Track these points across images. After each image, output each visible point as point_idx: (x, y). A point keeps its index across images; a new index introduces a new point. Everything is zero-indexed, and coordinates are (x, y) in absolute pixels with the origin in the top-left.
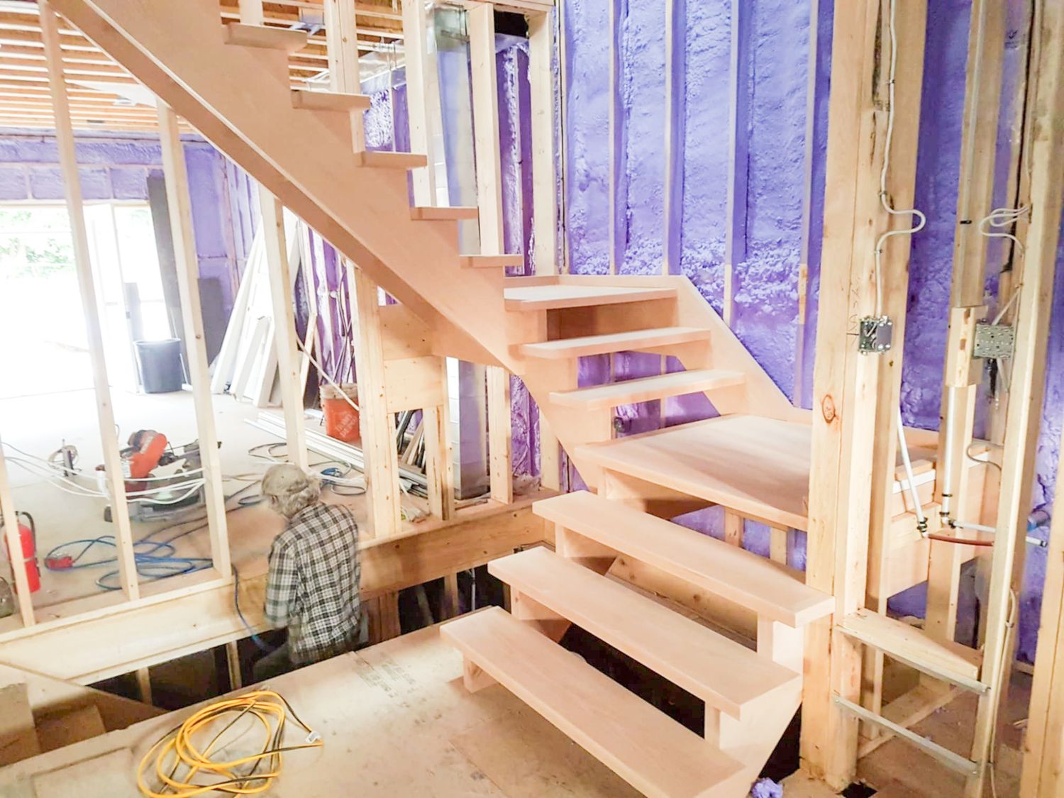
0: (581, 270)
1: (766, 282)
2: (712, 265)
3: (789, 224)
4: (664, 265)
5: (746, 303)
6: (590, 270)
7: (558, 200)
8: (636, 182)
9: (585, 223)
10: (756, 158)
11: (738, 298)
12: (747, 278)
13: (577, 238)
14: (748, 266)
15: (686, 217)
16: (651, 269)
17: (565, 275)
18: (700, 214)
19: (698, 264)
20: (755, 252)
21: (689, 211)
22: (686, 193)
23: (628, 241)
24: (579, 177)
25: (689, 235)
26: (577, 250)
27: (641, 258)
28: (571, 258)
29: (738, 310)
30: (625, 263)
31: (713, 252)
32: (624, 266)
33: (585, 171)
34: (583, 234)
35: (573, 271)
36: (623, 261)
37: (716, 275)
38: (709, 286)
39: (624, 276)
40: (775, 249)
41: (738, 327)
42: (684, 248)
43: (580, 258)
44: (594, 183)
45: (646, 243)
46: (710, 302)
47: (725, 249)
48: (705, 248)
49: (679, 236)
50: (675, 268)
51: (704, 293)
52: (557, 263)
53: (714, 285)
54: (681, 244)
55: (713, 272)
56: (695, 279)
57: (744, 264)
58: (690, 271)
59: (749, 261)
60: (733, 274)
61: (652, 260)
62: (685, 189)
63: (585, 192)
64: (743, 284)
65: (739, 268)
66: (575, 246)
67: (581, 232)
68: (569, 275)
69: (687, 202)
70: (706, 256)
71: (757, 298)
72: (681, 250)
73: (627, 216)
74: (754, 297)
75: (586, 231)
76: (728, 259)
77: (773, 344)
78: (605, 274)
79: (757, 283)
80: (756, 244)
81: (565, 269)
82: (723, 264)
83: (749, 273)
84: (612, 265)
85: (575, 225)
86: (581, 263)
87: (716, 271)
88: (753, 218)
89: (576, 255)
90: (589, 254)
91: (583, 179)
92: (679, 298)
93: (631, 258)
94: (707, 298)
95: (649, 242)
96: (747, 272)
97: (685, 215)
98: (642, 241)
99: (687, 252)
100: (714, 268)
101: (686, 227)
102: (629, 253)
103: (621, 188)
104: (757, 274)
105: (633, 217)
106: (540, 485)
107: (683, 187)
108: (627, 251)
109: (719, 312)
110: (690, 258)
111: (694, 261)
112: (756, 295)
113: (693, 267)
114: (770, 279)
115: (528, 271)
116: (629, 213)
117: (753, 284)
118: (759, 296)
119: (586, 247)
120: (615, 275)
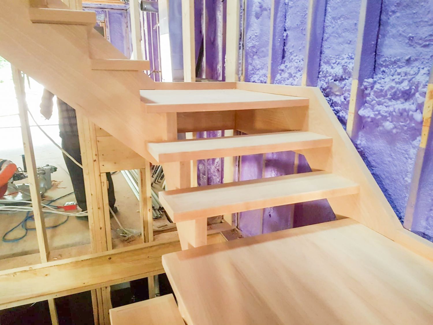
0: (252, 79)
1: (390, 99)
2: (342, 79)
3: (420, 42)
4: (303, 77)
5: (369, 117)
6: (256, 79)
7: (240, 27)
8: (292, 9)
9: (257, 43)
11: (361, 112)
12: (372, 93)
13: (252, 54)
14: (375, 82)
15: (326, 36)
16: (295, 80)
17: (242, 83)
18: (338, 34)
19: (330, 78)
20: (383, 69)
21: (329, 30)
22: (328, 15)
23: (283, 57)
24: (255, 8)
25: (327, 52)
26: (251, 64)
27: (289, 71)
28: (247, 70)
29: (360, 123)
30: (279, 75)
31: (345, 69)
32: (278, 77)
33: (260, 3)
34: (256, 52)
35: (247, 80)
36: (278, 73)
37: (344, 89)
38: (338, 97)
39: (277, 85)
40: (403, 66)
41: (360, 138)
42: (322, 62)
43: (253, 70)
44: (265, 13)
45: (294, 58)
46: (337, 112)
47: (354, 66)
48: (338, 63)
49: (319, 53)
50: (312, 81)
51: (333, 104)
52: (237, 73)
53: (342, 98)
54: (320, 60)
55: (342, 85)
56: (328, 90)
57: (371, 80)
58: (325, 84)
59: (376, 77)
60: (358, 88)
61: (296, 73)
62: (327, 12)
63: (260, 20)
64: (368, 98)
65: (365, 84)
66: (250, 61)
67: (255, 50)
68: (244, 82)
69: (328, 23)
70: (338, 71)
71: (379, 113)
72: (320, 65)
73: (283, 36)
74: (377, 113)
75: (258, 50)
76: (356, 74)
77: (390, 159)
78: (265, 83)
79: (381, 99)
80: (384, 61)
81: (242, 78)
82: (351, 79)
83: (375, 89)
84: (269, 75)
85: (250, 45)
86: (253, 74)
87: (345, 85)
88: (384, 36)
89: (250, 68)
90: (259, 67)
91: (258, 9)
92: (310, 107)
93: (283, 70)
94: (336, 108)
95: (297, 58)
96: (372, 88)
97: (325, 34)
98: (292, 57)
99: (325, 67)
100: (344, 83)
101: (326, 45)
102: (282, 67)
103: (280, 14)
104: (381, 91)
105: (289, 38)
106: (223, 218)
107: (326, 10)
108: (283, 65)
109: (343, 122)
110: (325, 71)
111: (328, 75)
112: (379, 111)
113: (327, 81)
114: (395, 97)
115: (224, 79)
116: (285, 34)
117: (377, 100)
118: (381, 112)
119: (257, 62)
120: (271, 83)
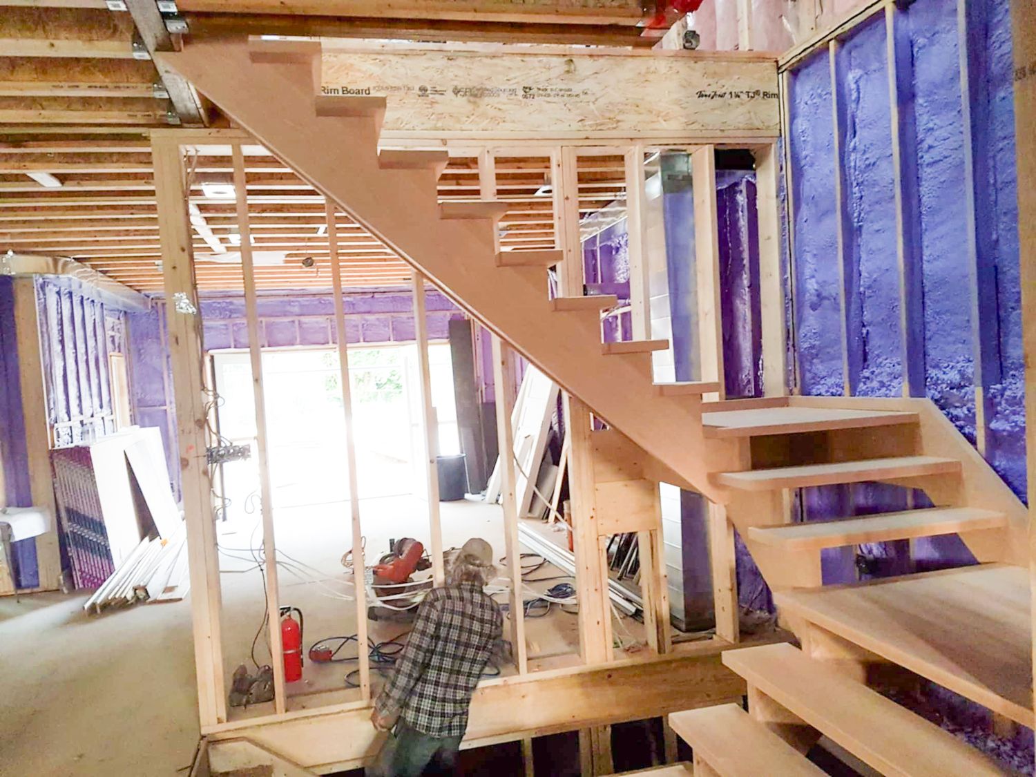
0: (814, 391)
2: (960, 387)
4: (905, 387)
5: (1004, 430)
6: (823, 391)
7: (787, 321)
8: (870, 299)
9: (817, 343)
10: (1005, 269)
11: (993, 425)
12: (1003, 402)
13: (809, 358)
14: (1004, 389)
15: (928, 334)
16: (890, 390)
17: (798, 397)
18: (944, 331)
19: (944, 386)
20: (1011, 373)
21: (932, 327)
22: (927, 308)
23: (865, 360)
24: (810, 297)
25: (933, 353)
26: (809, 371)
27: (879, 378)
28: (803, 378)
29: (994, 439)
30: (862, 384)
31: (962, 374)
32: (862, 386)
33: (816, 290)
34: (815, 353)
35: (805, 392)
36: (860, 381)
37: (966, 398)
38: (959, 410)
39: (861, 397)
41: (998, 459)
42: (928, 367)
43: (813, 378)
44: (826, 302)
45: (885, 362)
46: (961, 428)
47: (974, 369)
48: (952, 367)
49: (921, 356)
50: (918, 389)
51: (954, 419)
52: (787, 383)
53: (965, 409)
54: (925, 363)
55: (962, 394)
56: (942, 401)
57: (999, 386)
58: (937, 393)
59: (1006, 383)
60: (985, 397)
61: (891, 381)
62: (926, 305)
63: (817, 311)
64: (999, 408)
65: (992, 391)
66: (807, 366)
67: (814, 351)
68: (801, 396)
69: (928, 318)
70: (954, 376)
71: (1016, 425)
72: (926, 371)
73: (862, 334)
74: (1013, 424)
75: (819, 351)
76: (978, 380)
78: (840, 395)
79: (1016, 408)
80: (1013, 363)
81: (796, 390)
82: (973, 386)
83: (1005, 397)
84: (847, 386)
85: (806, 345)
86: (814, 383)
87: (966, 393)
88: (1006, 335)
89: (808, 375)
90: (824, 374)
91: (815, 299)
92: (921, 424)
93: (868, 378)
94: (958, 423)
95: (888, 361)
96: (1002, 395)
97: (927, 332)
98: (880, 360)
99: (933, 372)
100: (963, 391)
101: (929, 345)
102: (866, 373)
103: (853, 306)
104: (1015, 397)
105: (869, 336)
107: (923, 303)
108: (865, 371)
109: (972, 440)
110: (935, 378)
111: (939, 382)
112: (1016, 422)
113: (939, 389)
115: (759, 393)
116: (864, 331)
117: (1010, 408)
118: (1019, 423)
119: (820, 368)
120: (851, 396)
